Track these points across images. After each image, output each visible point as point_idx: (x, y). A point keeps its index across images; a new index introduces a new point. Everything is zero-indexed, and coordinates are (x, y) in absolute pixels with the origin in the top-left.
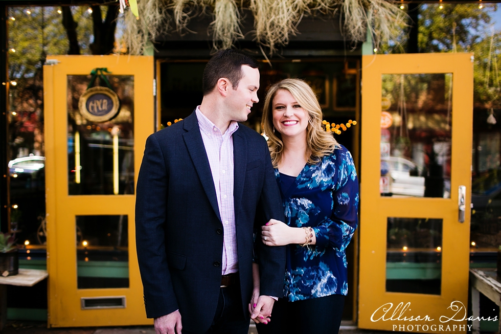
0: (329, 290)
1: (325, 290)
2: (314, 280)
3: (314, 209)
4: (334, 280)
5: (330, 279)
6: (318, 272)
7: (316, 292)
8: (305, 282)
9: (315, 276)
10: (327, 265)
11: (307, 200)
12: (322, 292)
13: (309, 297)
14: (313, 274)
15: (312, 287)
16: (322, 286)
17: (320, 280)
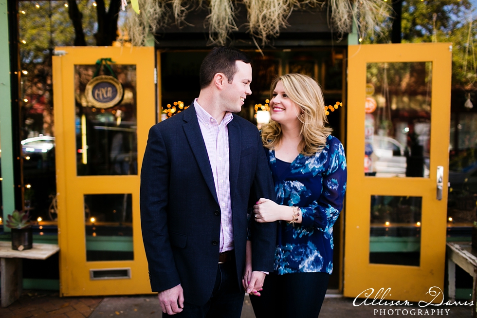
0: (315, 267)
1: (312, 267)
2: (302, 256)
3: (306, 191)
4: (321, 259)
5: (317, 258)
6: (306, 250)
7: (303, 267)
8: (293, 257)
9: (303, 252)
10: (315, 245)
11: (300, 183)
12: (308, 268)
13: (296, 271)
14: (302, 250)
15: (300, 263)
16: (309, 263)
17: (308, 257)
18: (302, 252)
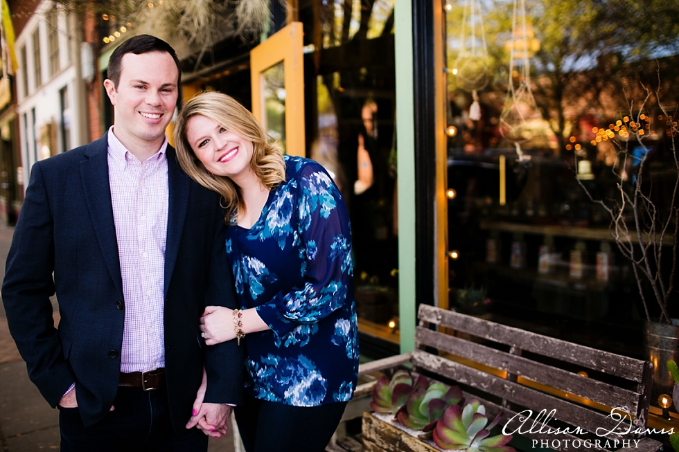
0: (312, 399)
1: (306, 397)
2: (291, 378)
4: (322, 384)
5: (316, 382)
6: (297, 369)
7: (292, 396)
8: (279, 378)
9: (293, 372)
10: (312, 361)
11: (259, 262)
13: (280, 400)
14: (290, 369)
15: (286, 387)
16: (302, 391)
17: (300, 381)
18: (291, 370)
